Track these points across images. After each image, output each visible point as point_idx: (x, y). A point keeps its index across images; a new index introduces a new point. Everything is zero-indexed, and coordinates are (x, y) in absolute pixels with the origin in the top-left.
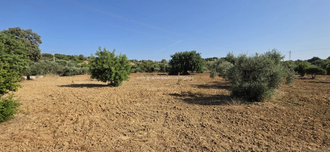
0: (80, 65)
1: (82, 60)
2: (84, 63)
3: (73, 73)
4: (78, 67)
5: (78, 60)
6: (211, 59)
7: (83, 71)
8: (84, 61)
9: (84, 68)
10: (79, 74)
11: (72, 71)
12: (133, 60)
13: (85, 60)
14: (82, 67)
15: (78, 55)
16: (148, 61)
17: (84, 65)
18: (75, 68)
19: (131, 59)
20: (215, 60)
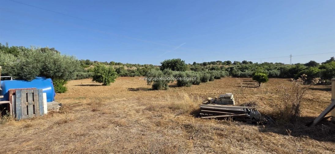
0: (87, 70)
1: (89, 64)
2: (90, 68)
3: (81, 77)
4: (85, 72)
5: (85, 65)
6: (214, 63)
7: (89, 76)
8: (90, 66)
9: (90, 73)
10: (86, 78)
11: (80, 75)
12: (136, 64)
13: (92, 64)
14: (88, 72)
15: (85, 60)
16: (150, 65)
17: (90, 70)
18: (83, 73)
19: (134, 64)
20: (218, 63)
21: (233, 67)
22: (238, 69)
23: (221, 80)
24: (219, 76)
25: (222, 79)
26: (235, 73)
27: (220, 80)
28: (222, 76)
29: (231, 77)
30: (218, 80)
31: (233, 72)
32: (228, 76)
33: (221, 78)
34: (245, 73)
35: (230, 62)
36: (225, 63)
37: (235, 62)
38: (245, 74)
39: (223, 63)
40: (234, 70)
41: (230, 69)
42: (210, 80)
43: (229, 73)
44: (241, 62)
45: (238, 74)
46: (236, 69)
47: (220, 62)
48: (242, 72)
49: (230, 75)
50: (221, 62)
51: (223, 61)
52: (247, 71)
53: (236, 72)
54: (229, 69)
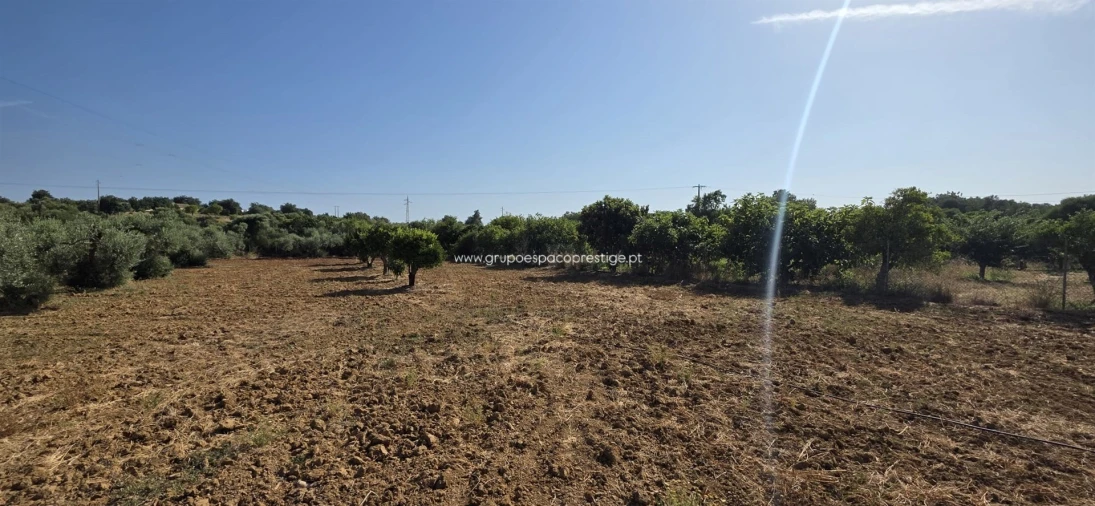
20: (182, 207)
21: (260, 219)
22: (280, 226)
23: (209, 270)
24: (197, 253)
25: (217, 267)
26: (270, 242)
27: (204, 271)
28: (215, 253)
29: (253, 256)
30: (192, 270)
31: (262, 235)
32: (241, 255)
33: (209, 263)
34: (311, 239)
35: (237, 204)
36: (215, 205)
37: (253, 205)
38: (311, 243)
39: (205, 206)
40: (266, 228)
41: (246, 225)
42: (143, 272)
43: (245, 242)
44: (277, 208)
45: (282, 245)
46: (272, 225)
47: (192, 203)
48: (298, 237)
49: (247, 250)
50: (197, 202)
51: (205, 201)
52: (316, 233)
53: (272, 236)
54: (244, 226)
